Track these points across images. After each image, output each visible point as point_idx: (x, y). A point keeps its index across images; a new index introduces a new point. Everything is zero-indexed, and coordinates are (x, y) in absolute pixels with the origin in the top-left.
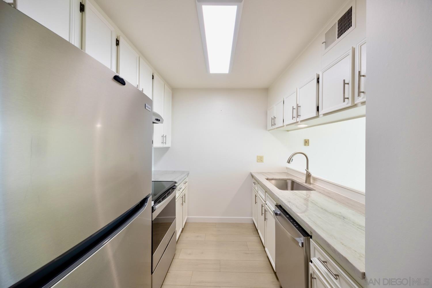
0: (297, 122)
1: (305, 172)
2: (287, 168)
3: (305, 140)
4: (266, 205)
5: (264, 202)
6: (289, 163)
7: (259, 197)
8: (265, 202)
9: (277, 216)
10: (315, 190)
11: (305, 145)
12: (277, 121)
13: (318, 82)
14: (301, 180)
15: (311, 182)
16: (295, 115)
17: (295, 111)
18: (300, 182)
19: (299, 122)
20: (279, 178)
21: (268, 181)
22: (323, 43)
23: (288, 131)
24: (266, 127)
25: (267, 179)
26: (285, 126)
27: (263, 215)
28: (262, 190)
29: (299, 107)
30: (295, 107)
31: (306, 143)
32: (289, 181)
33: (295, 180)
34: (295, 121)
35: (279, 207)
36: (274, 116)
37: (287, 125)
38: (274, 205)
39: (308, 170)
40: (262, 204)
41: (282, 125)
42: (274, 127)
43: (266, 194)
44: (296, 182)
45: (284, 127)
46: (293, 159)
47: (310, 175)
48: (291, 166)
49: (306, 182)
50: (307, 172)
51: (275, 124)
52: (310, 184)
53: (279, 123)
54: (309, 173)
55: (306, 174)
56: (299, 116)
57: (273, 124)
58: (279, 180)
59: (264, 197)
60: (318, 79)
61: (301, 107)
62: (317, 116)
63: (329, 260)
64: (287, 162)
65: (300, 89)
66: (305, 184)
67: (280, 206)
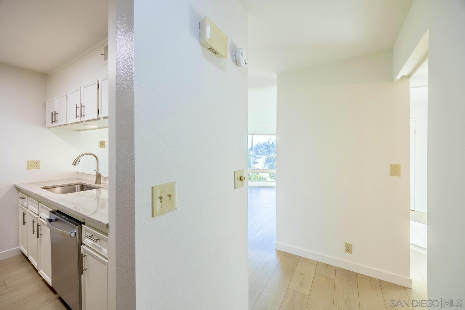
0: (82, 122)
1: (95, 173)
2: (78, 173)
3: (101, 141)
4: (39, 219)
5: (36, 216)
6: (74, 165)
7: (29, 214)
8: (39, 215)
9: (51, 223)
10: (103, 187)
11: (101, 147)
12: (58, 117)
13: (98, 87)
14: (91, 181)
15: (102, 182)
16: (79, 114)
17: (79, 110)
18: (89, 183)
19: (84, 122)
20: (63, 185)
21: (45, 190)
22: (102, 55)
23: (79, 131)
24: (44, 124)
25: (44, 188)
26: (69, 124)
27: (36, 233)
28: (33, 202)
29: (82, 107)
30: (79, 105)
31: (102, 145)
32: (77, 186)
33: (85, 183)
34: (79, 121)
35: (56, 213)
36: (55, 112)
37: (72, 124)
38: (49, 212)
39: (98, 171)
40: (34, 219)
41: (66, 123)
42: (55, 124)
43: (39, 205)
44: (86, 185)
45: (68, 126)
46: (80, 160)
47: (100, 175)
48: (78, 168)
49: (96, 183)
50: (97, 172)
51: (57, 121)
52: (101, 183)
53: (62, 120)
54: (99, 174)
55: (96, 175)
56: (82, 116)
57: (54, 121)
58: (64, 186)
59: (36, 210)
60: (98, 85)
61: (85, 107)
62: (99, 119)
63: (96, 233)
64: (73, 165)
65: (84, 88)
66: (95, 185)
67: (58, 211)
